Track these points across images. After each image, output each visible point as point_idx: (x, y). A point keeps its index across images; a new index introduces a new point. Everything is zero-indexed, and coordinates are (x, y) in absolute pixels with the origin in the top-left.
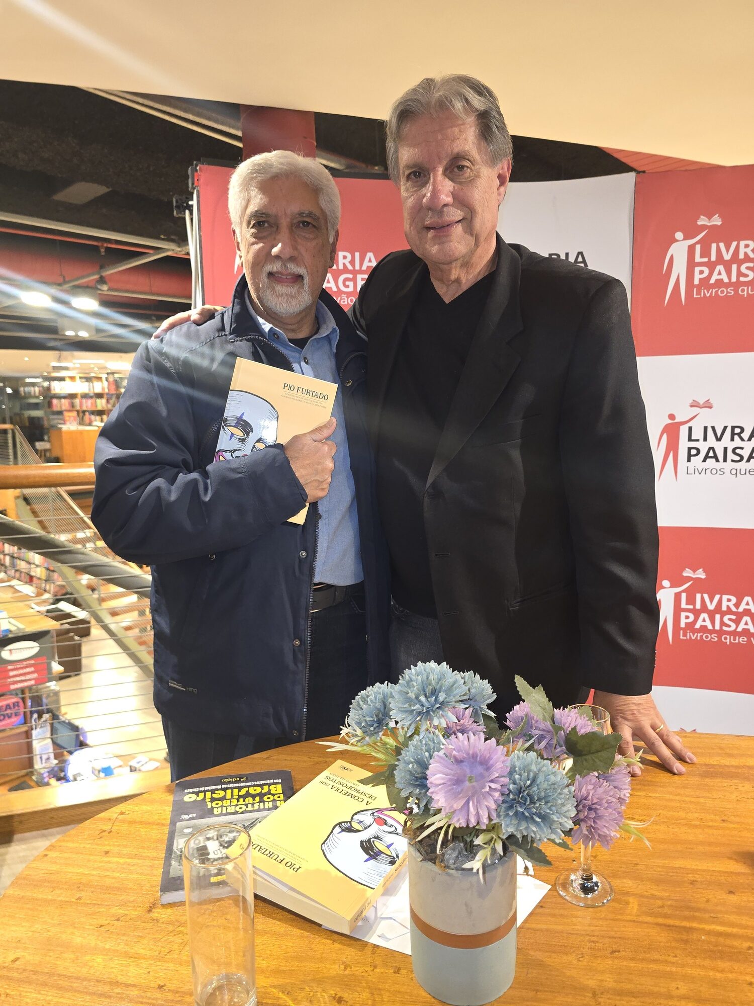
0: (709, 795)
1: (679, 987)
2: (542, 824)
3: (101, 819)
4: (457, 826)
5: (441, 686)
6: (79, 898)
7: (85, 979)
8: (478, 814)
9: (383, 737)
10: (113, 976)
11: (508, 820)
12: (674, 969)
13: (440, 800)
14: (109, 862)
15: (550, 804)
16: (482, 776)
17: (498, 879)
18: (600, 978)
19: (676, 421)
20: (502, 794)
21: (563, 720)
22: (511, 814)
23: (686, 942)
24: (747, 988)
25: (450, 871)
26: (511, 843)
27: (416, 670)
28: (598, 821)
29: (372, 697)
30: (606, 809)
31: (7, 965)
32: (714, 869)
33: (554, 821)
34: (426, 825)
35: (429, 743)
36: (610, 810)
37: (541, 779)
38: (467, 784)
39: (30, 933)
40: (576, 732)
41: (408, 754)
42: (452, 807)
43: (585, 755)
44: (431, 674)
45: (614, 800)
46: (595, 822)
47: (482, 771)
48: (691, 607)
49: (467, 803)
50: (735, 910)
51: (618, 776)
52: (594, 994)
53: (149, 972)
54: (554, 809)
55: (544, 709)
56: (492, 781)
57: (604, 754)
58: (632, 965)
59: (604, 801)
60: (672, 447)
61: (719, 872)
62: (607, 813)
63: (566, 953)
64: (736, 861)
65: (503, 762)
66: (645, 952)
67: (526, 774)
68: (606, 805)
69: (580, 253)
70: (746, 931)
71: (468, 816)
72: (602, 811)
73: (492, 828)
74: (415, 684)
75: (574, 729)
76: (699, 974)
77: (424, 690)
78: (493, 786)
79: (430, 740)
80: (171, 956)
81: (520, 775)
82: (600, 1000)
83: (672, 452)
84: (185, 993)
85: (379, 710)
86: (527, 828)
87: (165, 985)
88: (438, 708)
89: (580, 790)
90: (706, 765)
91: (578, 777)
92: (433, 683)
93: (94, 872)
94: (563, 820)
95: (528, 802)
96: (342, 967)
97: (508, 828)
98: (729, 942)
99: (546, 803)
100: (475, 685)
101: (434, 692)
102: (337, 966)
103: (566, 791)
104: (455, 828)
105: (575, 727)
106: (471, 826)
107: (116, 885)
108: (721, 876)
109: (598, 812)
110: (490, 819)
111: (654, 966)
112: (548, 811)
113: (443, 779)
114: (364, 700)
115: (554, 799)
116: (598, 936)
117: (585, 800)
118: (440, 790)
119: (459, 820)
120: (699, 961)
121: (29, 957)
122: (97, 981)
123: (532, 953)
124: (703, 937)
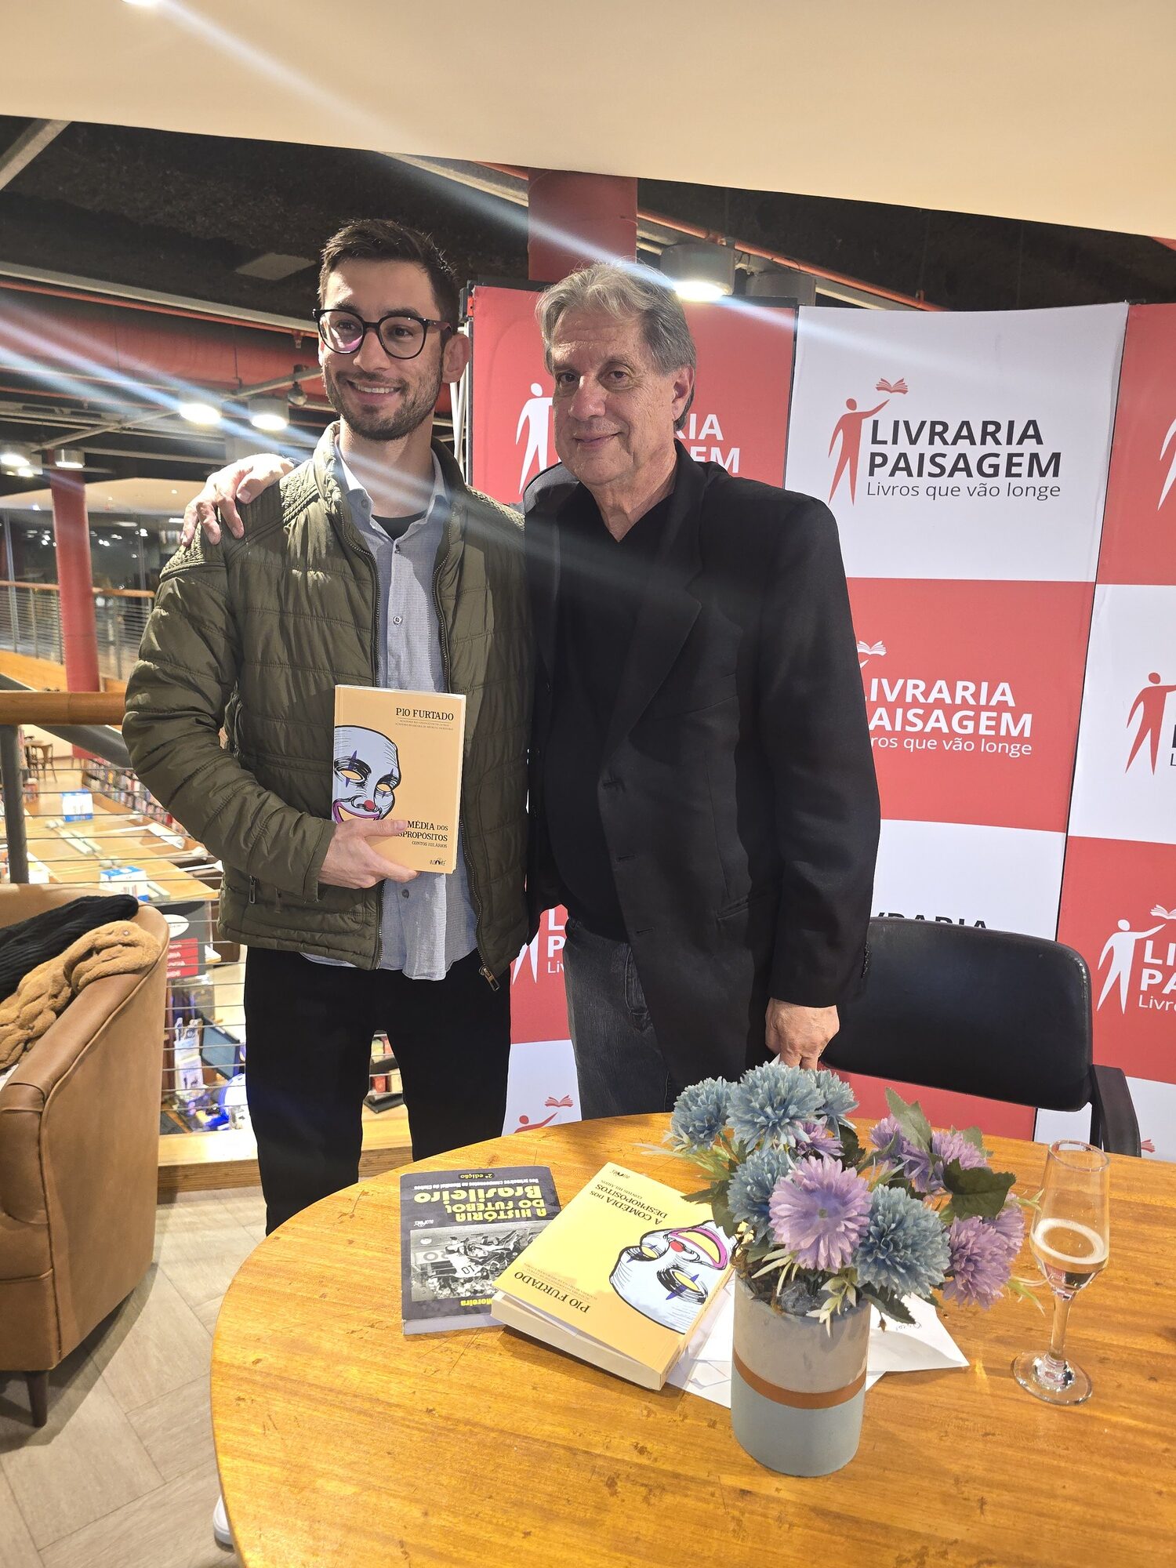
0: (1142, 1248)
1: (1067, 1486)
2: (907, 1276)
3: (340, 1199)
4: (803, 1267)
5: (792, 1097)
6: (324, 1296)
7: (340, 1392)
8: (829, 1259)
9: (714, 1147)
10: (372, 1392)
11: (865, 1267)
12: (1063, 1464)
13: (784, 1234)
14: (355, 1254)
15: (918, 1254)
16: (836, 1212)
17: (847, 1331)
18: (965, 1463)
19: (1160, 684)
20: (860, 1236)
21: (944, 1147)
22: (869, 1260)
23: (1083, 1433)
24: (1154, 1497)
25: (788, 1315)
26: (866, 1293)
27: (761, 1072)
28: (977, 1276)
29: (703, 1097)
30: (989, 1262)
31: (247, 1365)
32: (1134, 1346)
33: (921, 1274)
34: (764, 1260)
35: (773, 1162)
36: (994, 1264)
37: (909, 1222)
38: (818, 1219)
39: (270, 1332)
40: (959, 1165)
41: (745, 1173)
42: (798, 1244)
43: (968, 1194)
44: (781, 1081)
45: (1000, 1252)
46: (973, 1276)
47: (837, 1205)
48: (1160, 962)
49: (817, 1242)
50: (1155, 1401)
51: (1006, 1220)
52: (957, 1481)
53: (414, 1392)
54: (922, 1259)
55: (919, 1131)
56: (849, 1219)
57: (990, 1195)
58: (1010, 1453)
59: (988, 1252)
60: (1152, 723)
61: (1140, 1350)
62: (990, 1267)
63: (926, 1429)
64: (1167, 1339)
65: (864, 1197)
66: (1027, 1439)
67: (891, 1215)
68: (990, 1257)
69: (1032, 423)
70: (1165, 1429)
71: (817, 1256)
72: (983, 1264)
73: (845, 1273)
74: (760, 1091)
75: (956, 1161)
76: (1095, 1474)
77: (770, 1099)
78: (851, 1225)
79: (773, 1158)
80: (438, 1375)
81: (883, 1215)
82: (963, 1489)
83: (1149, 733)
84: (458, 1421)
85: (711, 1113)
86: (888, 1279)
87: (434, 1410)
88: (788, 1123)
89: (958, 1235)
90: (1144, 1205)
91: (956, 1219)
92: (783, 1092)
93: (337, 1265)
94: (934, 1274)
95: (892, 1249)
96: (645, 1412)
97: (864, 1276)
98: (1139, 1440)
99: (914, 1251)
100: (832, 1089)
101: (784, 1104)
102: (638, 1411)
103: (939, 1239)
104: (799, 1268)
105: (958, 1159)
106: (820, 1269)
107: (367, 1284)
108: (1142, 1356)
109: (979, 1264)
110: (843, 1263)
111: (1035, 1457)
112: (915, 1261)
113: (789, 1210)
114: (694, 1098)
115: (924, 1248)
116: (968, 1413)
117: (963, 1248)
118: (785, 1223)
119: (805, 1260)
120: (1096, 1458)
121: (271, 1359)
122: (355, 1396)
123: (882, 1423)
124: (1106, 1430)
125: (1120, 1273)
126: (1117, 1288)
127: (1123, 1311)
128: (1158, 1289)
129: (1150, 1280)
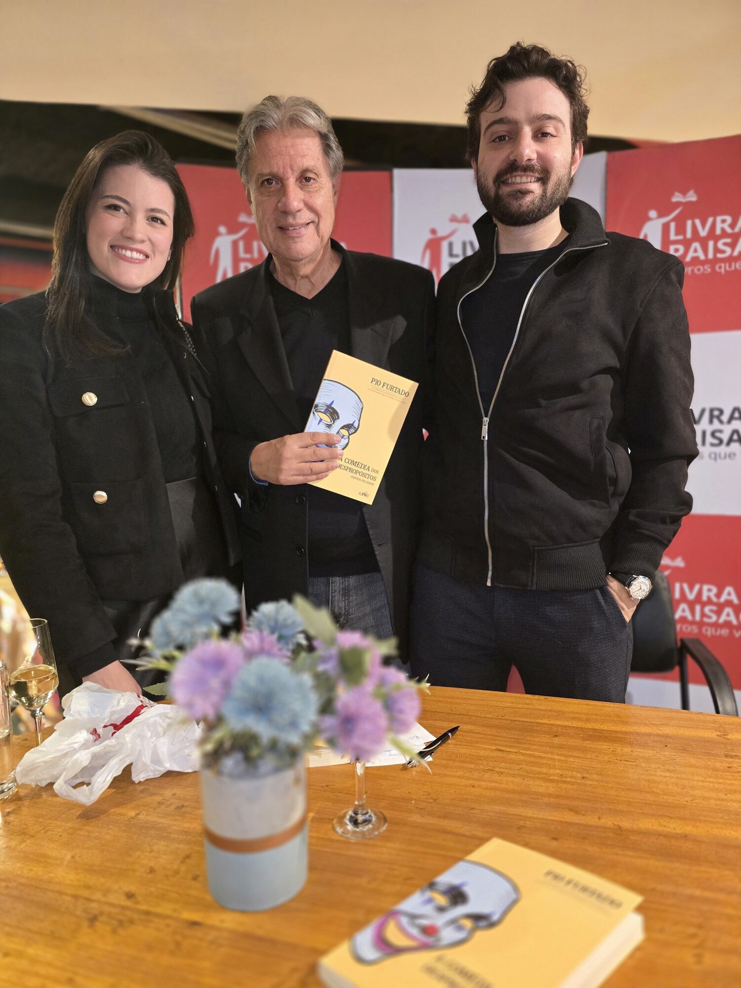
25: (222, 778)
113: (188, 677)
125: (558, 771)
126: (552, 781)
127: (550, 795)
128: (583, 781)
129: (579, 775)
